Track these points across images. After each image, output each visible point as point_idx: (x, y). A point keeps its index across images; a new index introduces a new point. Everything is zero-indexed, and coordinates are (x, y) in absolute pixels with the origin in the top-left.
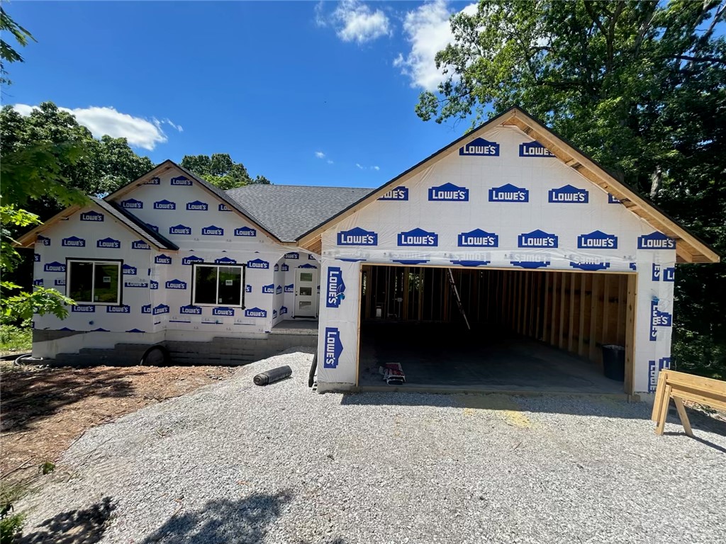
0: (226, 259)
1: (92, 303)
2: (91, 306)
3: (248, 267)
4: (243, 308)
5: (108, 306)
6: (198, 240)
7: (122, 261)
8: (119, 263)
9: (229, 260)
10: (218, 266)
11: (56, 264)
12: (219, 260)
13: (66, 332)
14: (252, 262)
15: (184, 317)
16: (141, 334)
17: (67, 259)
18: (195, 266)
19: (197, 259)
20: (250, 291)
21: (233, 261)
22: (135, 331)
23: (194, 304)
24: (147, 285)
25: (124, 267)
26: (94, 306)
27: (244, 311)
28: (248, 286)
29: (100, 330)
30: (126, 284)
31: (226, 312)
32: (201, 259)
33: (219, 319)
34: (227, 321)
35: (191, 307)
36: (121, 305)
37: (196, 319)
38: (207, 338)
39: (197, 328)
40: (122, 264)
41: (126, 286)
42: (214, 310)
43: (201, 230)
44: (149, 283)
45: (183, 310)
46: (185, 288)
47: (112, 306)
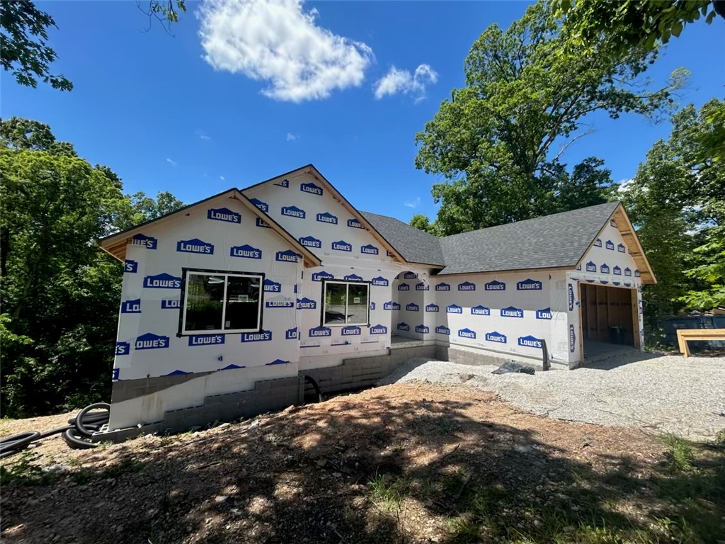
0: (354, 276)
1: (222, 331)
2: (218, 335)
3: (373, 284)
4: (369, 325)
5: (243, 334)
6: (328, 254)
7: (263, 275)
8: (261, 277)
9: (357, 277)
10: (348, 283)
11: (165, 277)
12: (348, 277)
13: (179, 377)
14: (376, 279)
16: (284, 365)
17: (185, 270)
18: (326, 282)
19: (327, 275)
20: (374, 309)
21: (360, 278)
22: (278, 362)
23: (324, 325)
24: (292, 305)
25: (266, 282)
26: (223, 335)
27: (369, 329)
28: (373, 303)
29: (232, 367)
30: (267, 303)
31: (354, 331)
32: (331, 275)
33: (348, 338)
34: (355, 340)
36: (261, 332)
37: (325, 341)
38: (335, 362)
39: (327, 352)
40: (263, 278)
41: (267, 306)
42: (343, 330)
43: (331, 245)
44: (295, 302)
45: (312, 332)
46: (315, 308)
47: (248, 334)
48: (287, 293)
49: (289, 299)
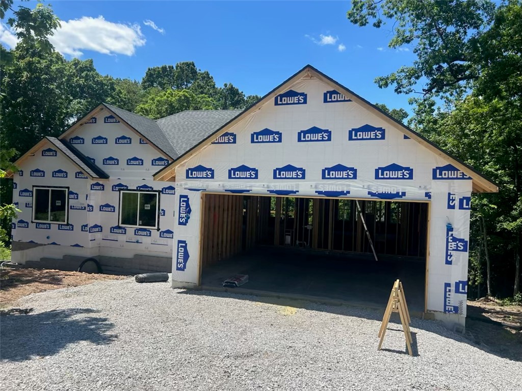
0: (145, 186)
1: (49, 222)
2: (48, 224)
3: (163, 193)
4: (158, 229)
5: (59, 225)
6: (124, 169)
7: (68, 188)
8: (67, 190)
9: (148, 187)
10: (139, 193)
11: (26, 191)
12: (140, 187)
13: (32, 244)
14: (166, 189)
15: (113, 236)
16: (81, 248)
17: (33, 186)
18: (122, 192)
19: (123, 186)
20: (164, 215)
21: (151, 187)
22: (77, 245)
23: (120, 225)
24: (85, 209)
25: (70, 193)
26: (50, 224)
27: (159, 232)
28: (163, 210)
29: (54, 244)
30: (71, 206)
31: (145, 233)
32: (126, 186)
33: (139, 238)
34: (146, 240)
35: (118, 227)
36: (68, 224)
37: (122, 238)
38: (130, 255)
39: (123, 246)
40: (68, 190)
41: (71, 208)
42: (135, 230)
43: (126, 161)
44: (86, 206)
45: (112, 229)
46: (114, 211)
47: (62, 225)
48: (82, 200)
49: (83, 204)
